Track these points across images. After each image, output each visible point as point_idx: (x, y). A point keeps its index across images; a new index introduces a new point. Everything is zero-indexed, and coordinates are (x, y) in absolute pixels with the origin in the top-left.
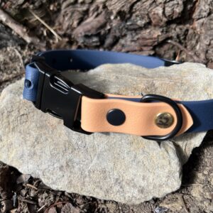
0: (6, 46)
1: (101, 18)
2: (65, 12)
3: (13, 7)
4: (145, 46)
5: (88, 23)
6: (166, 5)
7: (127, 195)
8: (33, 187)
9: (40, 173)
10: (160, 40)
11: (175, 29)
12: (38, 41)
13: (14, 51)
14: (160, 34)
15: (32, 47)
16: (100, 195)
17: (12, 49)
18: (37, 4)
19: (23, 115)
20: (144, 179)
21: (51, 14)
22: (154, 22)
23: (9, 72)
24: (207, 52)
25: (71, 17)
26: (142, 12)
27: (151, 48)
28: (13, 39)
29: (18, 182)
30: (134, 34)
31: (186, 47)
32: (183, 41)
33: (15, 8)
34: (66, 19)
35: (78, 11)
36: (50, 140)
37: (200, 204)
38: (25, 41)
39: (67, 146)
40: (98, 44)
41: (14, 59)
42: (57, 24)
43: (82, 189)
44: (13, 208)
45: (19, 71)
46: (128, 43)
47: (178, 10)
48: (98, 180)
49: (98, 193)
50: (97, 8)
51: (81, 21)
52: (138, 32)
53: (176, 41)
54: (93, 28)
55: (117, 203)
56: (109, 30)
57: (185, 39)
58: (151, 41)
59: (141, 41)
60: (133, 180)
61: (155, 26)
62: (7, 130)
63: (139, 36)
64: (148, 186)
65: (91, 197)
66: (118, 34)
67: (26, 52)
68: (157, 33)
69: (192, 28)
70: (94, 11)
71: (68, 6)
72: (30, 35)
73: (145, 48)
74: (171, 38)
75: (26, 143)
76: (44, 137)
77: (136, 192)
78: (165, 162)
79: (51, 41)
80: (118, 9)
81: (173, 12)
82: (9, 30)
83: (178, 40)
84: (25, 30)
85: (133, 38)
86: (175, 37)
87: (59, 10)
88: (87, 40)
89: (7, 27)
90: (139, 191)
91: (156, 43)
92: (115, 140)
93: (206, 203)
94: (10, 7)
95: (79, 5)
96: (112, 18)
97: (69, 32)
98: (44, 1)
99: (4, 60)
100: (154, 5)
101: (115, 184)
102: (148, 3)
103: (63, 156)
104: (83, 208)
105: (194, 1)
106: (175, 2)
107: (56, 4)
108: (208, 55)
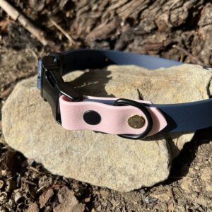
0: (25, 47)
1: (112, 25)
2: (80, 19)
3: (33, 13)
4: (152, 50)
5: (101, 29)
6: (172, 12)
7: (119, 182)
8: (36, 170)
9: (43, 158)
10: (165, 44)
11: (180, 35)
12: (54, 44)
13: (31, 53)
14: (165, 39)
15: (48, 49)
16: (94, 182)
17: (30, 51)
18: (54, 11)
19: (32, 105)
20: (134, 168)
21: (67, 20)
22: (160, 28)
23: (25, 70)
24: (211, 57)
25: (85, 23)
26: (149, 19)
27: (157, 52)
28: (32, 42)
29: (23, 165)
30: (141, 39)
31: (191, 52)
32: (188, 47)
33: (35, 14)
34: (81, 25)
35: (92, 18)
36: (53, 128)
37: (187, 197)
38: (41, 45)
39: (68, 134)
40: (108, 48)
41: (30, 59)
42: (72, 29)
43: (78, 175)
44: (17, 188)
45: (34, 70)
46: (136, 47)
47: (183, 17)
48: (93, 167)
49: (92, 180)
50: (109, 15)
51: (94, 26)
52: (145, 37)
53: (180, 46)
54: (104, 33)
55: (110, 190)
56: (119, 36)
57: (190, 44)
58: (157, 45)
59: (147, 46)
60: (125, 168)
61: (161, 32)
62: (17, 118)
63: (146, 41)
64: (138, 175)
65: (87, 183)
66: (126, 39)
67: (42, 54)
68: (162, 38)
69: (198, 35)
70: (105, 18)
71: (83, 13)
72: (46, 38)
73: (150, 52)
74: (176, 43)
75: (32, 131)
76: (48, 126)
77: (126, 180)
78: (155, 153)
79: (65, 45)
81: (178, 18)
82: (28, 34)
83: (182, 46)
84: (42, 34)
86: (180, 43)
87: (74, 17)
88: (98, 45)
89: (27, 31)
90: (129, 179)
93: (194, 196)
94: (31, 13)
95: (92, 13)
96: (122, 24)
97: (82, 36)
98: (61, 9)
99: (22, 60)
100: (160, 12)
101: (109, 171)
102: (154, 11)
103: (63, 143)
104: (78, 193)
105: (200, 8)
106: (180, 9)
107: (72, 11)
108: (211, 60)
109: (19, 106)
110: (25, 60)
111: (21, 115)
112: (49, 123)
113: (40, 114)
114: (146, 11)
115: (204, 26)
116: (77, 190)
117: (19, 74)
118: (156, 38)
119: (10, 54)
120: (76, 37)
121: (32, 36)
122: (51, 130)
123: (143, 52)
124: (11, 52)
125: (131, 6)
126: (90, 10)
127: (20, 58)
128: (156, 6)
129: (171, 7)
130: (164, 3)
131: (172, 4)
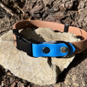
0: (4, 17)
1: (41, 6)
2: (27, 3)
4: (57, 19)
5: (36, 8)
6: (66, 3)
7: (38, 82)
10: (63, 17)
11: (70, 13)
12: (16, 15)
13: (7, 19)
14: (63, 15)
15: (14, 17)
19: (6, 48)
20: (43, 78)
21: (22, 3)
22: (61, 10)
23: (5, 28)
24: (82, 23)
25: (29, 5)
26: (56, 6)
27: (60, 20)
28: (7, 14)
30: (53, 14)
32: (73, 18)
33: (7, 2)
34: (28, 5)
35: (32, 3)
38: (11, 15)
40: (40, 16)
41: (6, 23)
42: (24, 7)
45: (8, 27)
46: (51, 18)
47: (71, 5)
48: (28, 75)
51: (33, 6)
52: (54, 13)
53: (70, 18)
54: (37, 10)
56: (44, 11)
57: (74, 17)
59: (55, 17)
63: (55, 15)
66: (47, 13)
67: (11, 19)
68: (61, 14)
69: (77, 12)
70: (38, 3)
72: (13, 13)
73: (57, 20)
74: (68, 17)
75: (6, 58)
79: (21, 15)
80: (47, 4)
81: (69, 6)
82: (5, 11)
83: (70, 17)
84: (11, 11)
85: (52, 16)
87: (25, 2)
88: (35, 15)
91: (61, 19)
92: (35, 62)
94: (5, 2)
96: (45, 6)
97: (28, 11)
99: (3, 23)
100: (61, 3)
102: (59, 2)
104: (25, 84)
105: (78, 1)
106: (69, 2)
108: (82, 24)
109: (1, 48)
111: (2, 52)
112: (12, 56)
113: (9, 52)
114: (55, 2)
115: (80, 9)
117: (2, 29)
118: (59, 14)
120: (26, 11)
121: (6, 12)
122: (13, 59)
123: (54, 20)
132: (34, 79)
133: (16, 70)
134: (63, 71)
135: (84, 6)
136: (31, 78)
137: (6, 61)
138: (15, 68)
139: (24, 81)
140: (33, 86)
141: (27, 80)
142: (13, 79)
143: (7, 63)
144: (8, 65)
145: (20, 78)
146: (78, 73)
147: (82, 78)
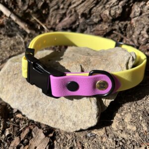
0: (15, 35)
1: (73, 18)
2: (52, 14)
5: (65, 21)
6: (111, 9)
7: (66, 126)
10: (108, 31)
11: (118, 24)
12: (34, 32)
13: (20, 38)
14: (107, 27)
15: (31, 36)
18: (35, 10)
20: (76, 117)
21: (43, 15)
22: (104, 19)
23: (16, 50)
24: (138, 39)
25: (55, 17)
26: (97, 14)
30: (91, 28)
32: (124, 32)
34: (53, 18)
35: (60, 14)
38: (26, 33)
41: (19, 43)
42: (47, 22)
45: (21, 50)
47: (119, 12)
48: (51, 115)
50: (71, 12)
51: (61, 19)
52: (94, 26)
53: (118, 32)
54: (67, 24)
56: (78, 25)
58: (101, 32)
59: (95, 32)
61: (105, 22)
63: (95, 29)
64: (78, 121)
66: (82, 28)
67: (27, 39)
68: (105, 27)
70: (69, 13)
71: (54, 10)
72: (29, 29)
74: (115, 30)
76: (25, 88)
77: (71, 124)
80: (82, 12)
81: (116, 13)
84: (26, 25)
85: (91, 30)
86: (118, 29)
87: (48, 13)
89: (16, 24)
91: (105, 33)
94: (19, 12)
95: (60, 10)
96: (80, 17)
97: (54, 26)
98: (39, 8)
99: (14, 44)
100: (104, 9)
101: (60, 118)
102: (100, 8)
103: (34, 99)
104: (45, 131)
105: (131, 5)
106: (117, 7)
107: (47, 9)
108: (139, 41)
109: (8, 75)
110: (15, 43)
111: (9, 80)
112: (26, 86)
113: (20, 80)
114: (95, 8)
115: (134, 17)
116: (44, 129)
117: (12, 53)
118: (101, 27)
119: (6, 40)
120: (49, 27)
121: (20, 27)
122: (27, 91)
124: (7, 39)
125: (84, 5)
126: (58, 8)
127: (12, 42)
128: (101, 5)
129: (111, 5)
130: (106, 3)
131: (111, 3)
132: (61, 121)
133: (31, 109)
134: (109, 106)
135: (140, 12)
136: (55, 120)
137: (15, 96)
138: (29, 105)
139: (43, 126)
140: (58, 135)
141: (49, 125)
142: (26, 123)
143: (17, 97)
144: (18, 101)
145: (37, 122)
146: (134, 111)
147: (141, 118)
